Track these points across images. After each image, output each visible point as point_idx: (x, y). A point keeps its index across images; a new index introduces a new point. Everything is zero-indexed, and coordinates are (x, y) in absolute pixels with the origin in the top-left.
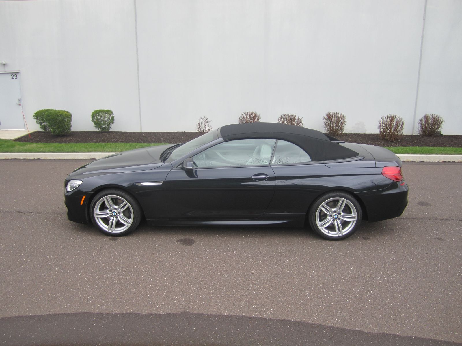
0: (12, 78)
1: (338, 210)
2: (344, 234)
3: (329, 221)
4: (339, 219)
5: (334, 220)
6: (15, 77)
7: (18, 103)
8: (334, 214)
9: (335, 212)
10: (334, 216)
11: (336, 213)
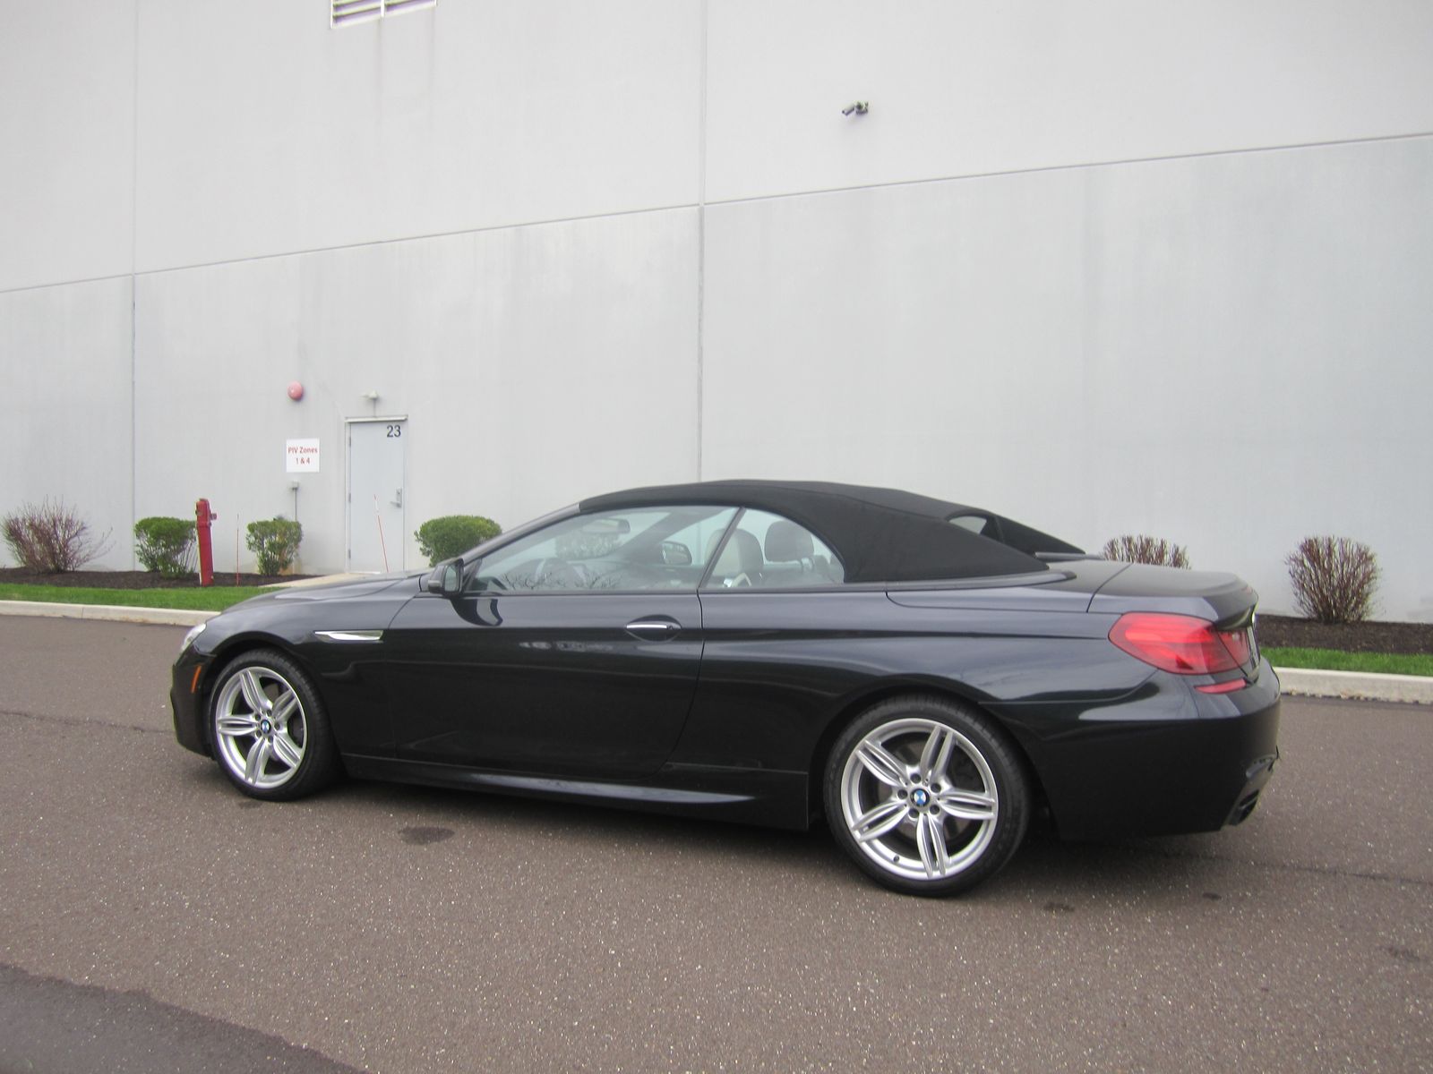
0: (388, 436)
1: (930, 773)
2: (949, 871)
3: (896, 811)
4: (935, 809)
5: (914, 813)
6: (395, 431)
7: (395, 501)
8: (914, 785)
9: (916, 778)
10: (913, 793)
11: (920, 785)
